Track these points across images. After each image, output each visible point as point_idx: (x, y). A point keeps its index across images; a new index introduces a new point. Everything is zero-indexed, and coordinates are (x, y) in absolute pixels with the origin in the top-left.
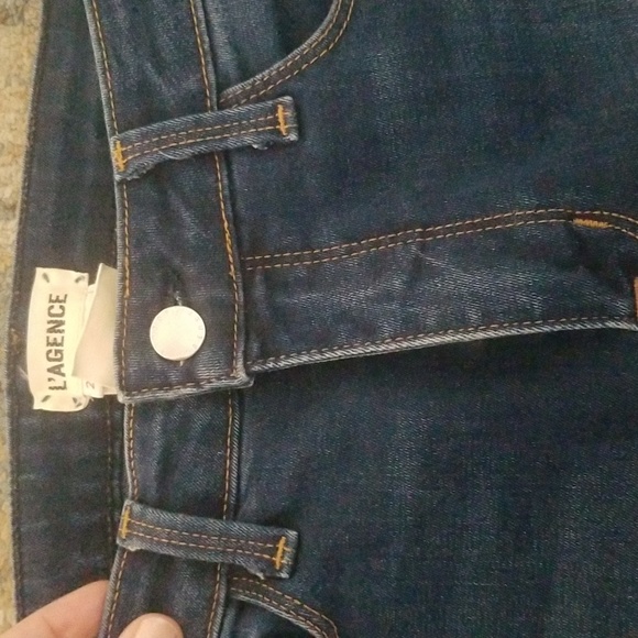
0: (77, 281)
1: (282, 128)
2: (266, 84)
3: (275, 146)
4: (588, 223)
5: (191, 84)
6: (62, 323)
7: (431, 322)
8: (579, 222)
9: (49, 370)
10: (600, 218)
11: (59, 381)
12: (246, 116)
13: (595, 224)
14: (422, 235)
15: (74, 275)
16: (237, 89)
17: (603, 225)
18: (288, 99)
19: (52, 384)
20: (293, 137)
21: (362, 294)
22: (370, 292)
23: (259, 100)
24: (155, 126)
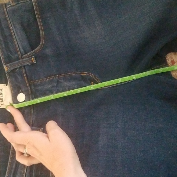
0: (4, 86)
1: (33, 61)
2: (30, 55)
3: (33, 64)
4: (83, 74)
5: (17, 55)
6: (2, 93)
7: (61, 90)
8: (82, 74)
9: (1, 101)
10: (85, 73)
11: (3, 103)
12: (27, 60)
13: (84, 74)
14: (58, 76)
15: (3, 85)
16: (25, 55)
17: (85, 74)
18: (34, 57)
19: (2, 104)
20: (35, 62)
21: (49, 86)
22: (51, 86)
23: (29, 57)
24: (12, 63)
